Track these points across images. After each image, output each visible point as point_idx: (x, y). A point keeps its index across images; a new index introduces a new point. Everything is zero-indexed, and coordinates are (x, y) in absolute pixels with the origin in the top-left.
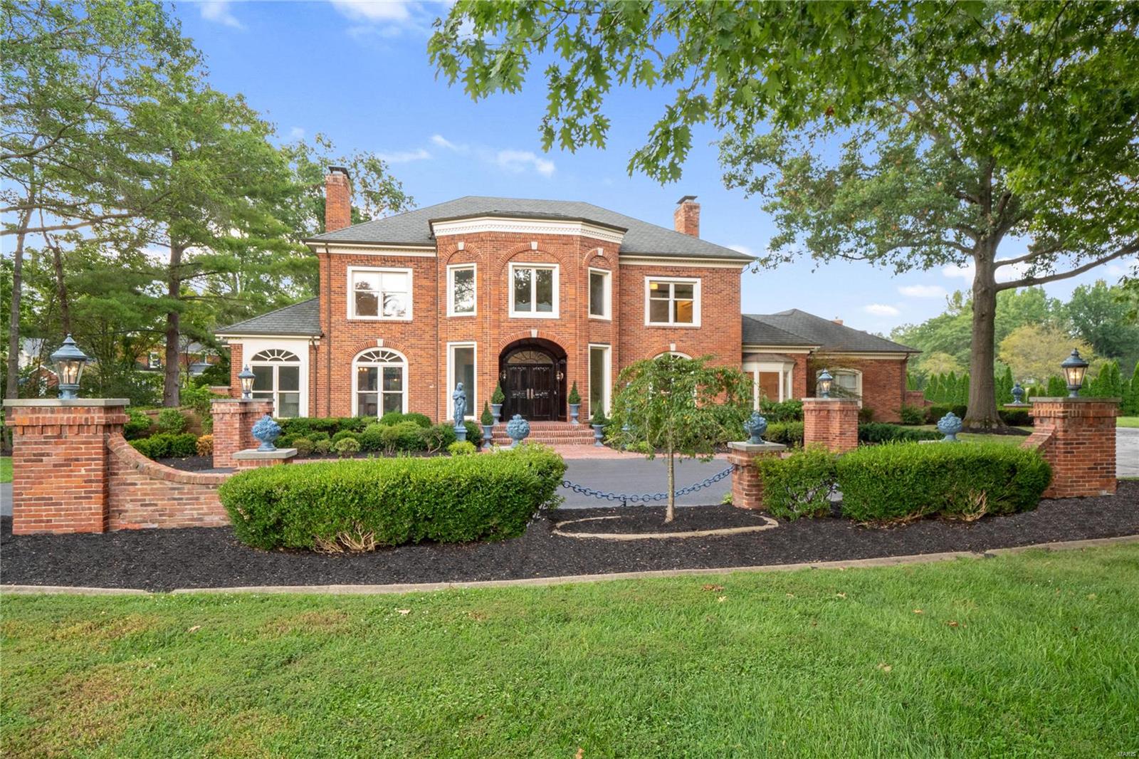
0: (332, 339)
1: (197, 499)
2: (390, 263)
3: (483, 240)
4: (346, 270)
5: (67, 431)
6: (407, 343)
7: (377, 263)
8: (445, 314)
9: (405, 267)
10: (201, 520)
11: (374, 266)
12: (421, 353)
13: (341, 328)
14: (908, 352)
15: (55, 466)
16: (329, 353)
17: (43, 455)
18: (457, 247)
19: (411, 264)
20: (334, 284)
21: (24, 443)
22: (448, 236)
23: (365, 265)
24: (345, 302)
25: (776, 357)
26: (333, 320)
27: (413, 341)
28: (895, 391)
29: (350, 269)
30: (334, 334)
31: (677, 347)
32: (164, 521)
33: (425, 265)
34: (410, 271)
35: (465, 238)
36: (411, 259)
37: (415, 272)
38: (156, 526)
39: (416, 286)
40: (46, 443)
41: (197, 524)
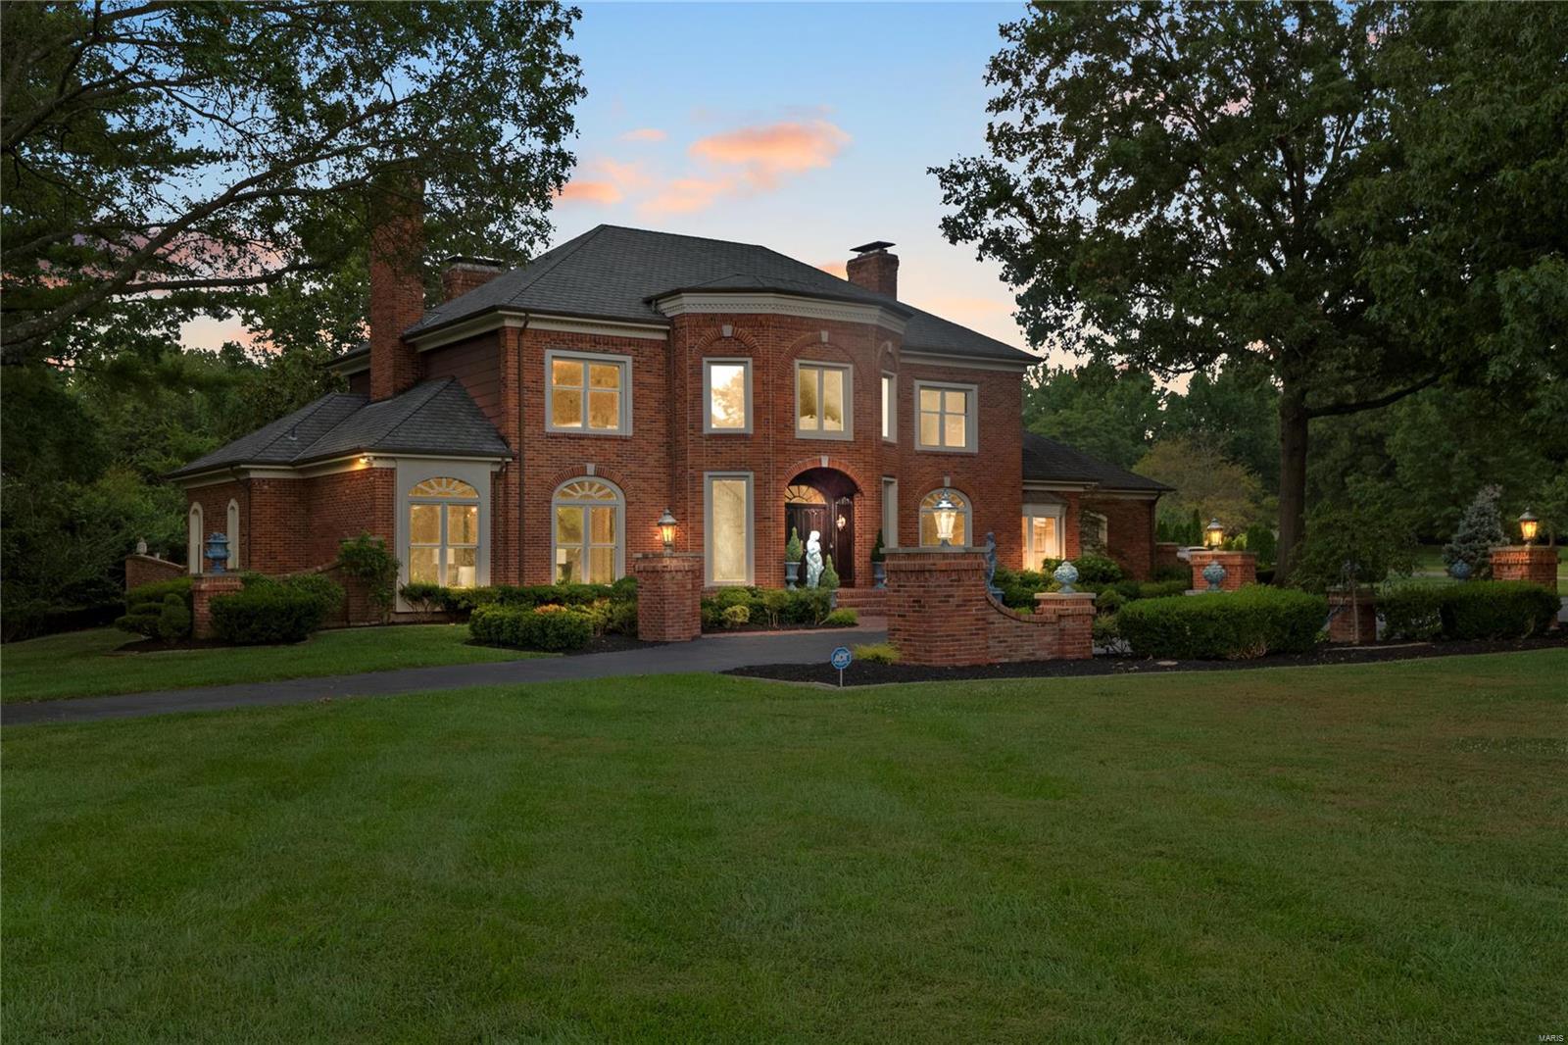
0: (526, 463)
1: (1032, 636)
2: (601, 347)
3: (762, 326)
4: (542, 355)
5: (964, 576)
6: (625, 471)
7: (583, 345)
8: (701, 430)
9: (621, 353)
10: (1033, 654)
11: (581, 350)
12: (644, 485)
13: (538, 445)
14: (1160, 490)
15: (958, 606)
16: (521, 484)
17: (949, 596)
18: (720, 331)
19: (629, 349)
20: (528, 377)
21: (939, 586)
22: (704, 315)
23: (569, 349)
24: (542, 405)
25: (1052, 496)
26: (526, 434)
27: (633, 467)
28: (1142, 544)
29: (549, 353)
30: (528, 454)
31: (952, 482)
32: (1012, 656)
33: (647, 351)
34: (629, 359)
35: (735, 319)
36: (630, 342)
37: (634, 361)
38: (1007, 660)
39: (637, 384)
40: (951, 586)
41: (1032, 658)
